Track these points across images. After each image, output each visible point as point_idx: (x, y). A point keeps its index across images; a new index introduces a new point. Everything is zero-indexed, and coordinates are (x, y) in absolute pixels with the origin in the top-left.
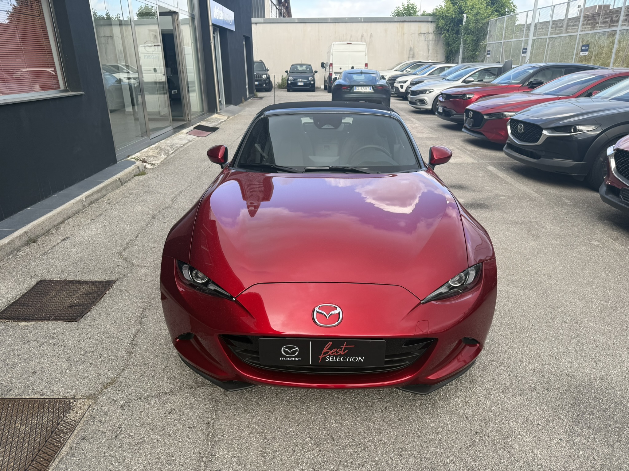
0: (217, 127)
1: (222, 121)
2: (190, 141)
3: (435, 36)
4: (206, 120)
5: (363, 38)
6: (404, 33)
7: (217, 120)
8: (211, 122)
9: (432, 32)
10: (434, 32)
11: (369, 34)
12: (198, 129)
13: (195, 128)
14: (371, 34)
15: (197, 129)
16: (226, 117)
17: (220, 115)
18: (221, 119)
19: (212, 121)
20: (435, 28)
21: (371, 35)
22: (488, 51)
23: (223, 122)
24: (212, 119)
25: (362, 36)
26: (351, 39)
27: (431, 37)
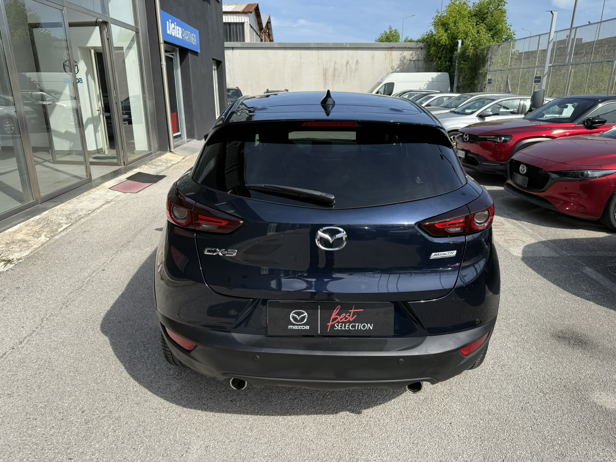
0: (161, 174)
1: (173, 163)
2: (107, 202)
3: (425, 64)
4: (151, 163)
5: (348, 64)
6: (392, 59)
7: (167, 161)
8: (156, 166)
9: (423, 59)
10: (424, 59)
11: (355, 61)
12: (133, 180)
13: (129, 178)
14: (357, 60)
15: (131, 180)
16: (181, 158)
17: (174, 155)
18: (172, 161)
19: (160, 163)
20: (425, 55)
21: (357, 62)
22: (489, 80)
23: (175, 164)
24: (161, 161)
25: (347, 63)
26: (336, 66)
27: (421, 64)
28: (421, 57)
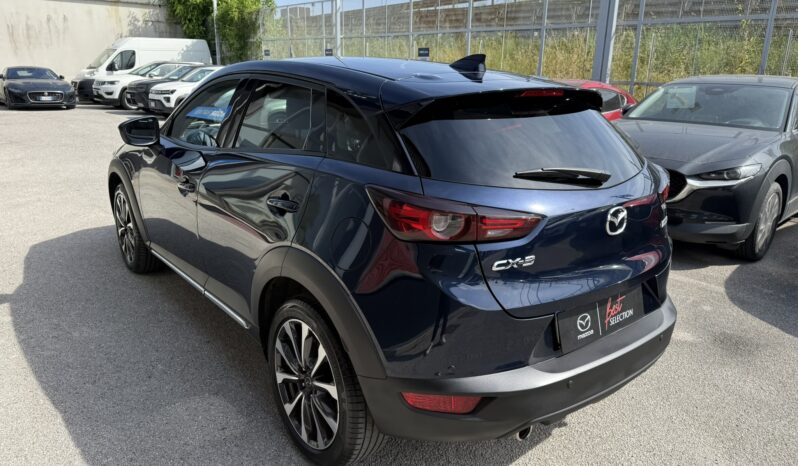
3: (169, 27)
5: (51, 21)
9: (164, 20)
10: (167, 20)
11: (62, 16)
14: (64, 16)
20: (167, 15)
21: (65, 18)
22: (266, 50)
25: (49, 19)
26: (29, 23)
27: (163, 27)
28: (162, 18)
